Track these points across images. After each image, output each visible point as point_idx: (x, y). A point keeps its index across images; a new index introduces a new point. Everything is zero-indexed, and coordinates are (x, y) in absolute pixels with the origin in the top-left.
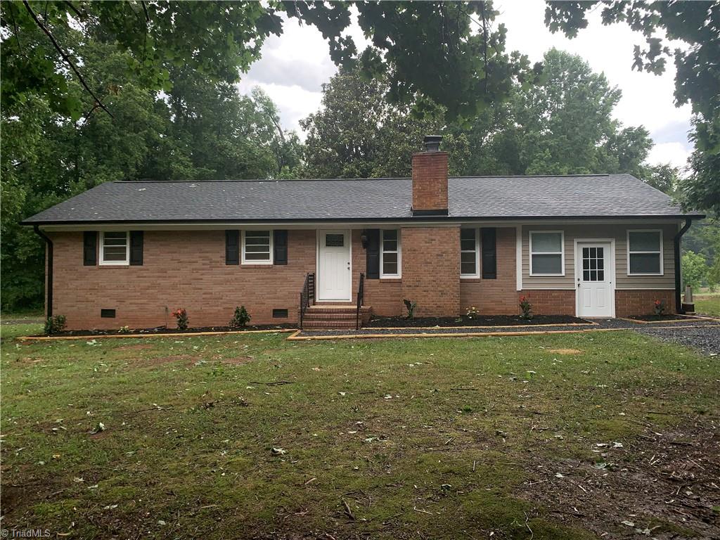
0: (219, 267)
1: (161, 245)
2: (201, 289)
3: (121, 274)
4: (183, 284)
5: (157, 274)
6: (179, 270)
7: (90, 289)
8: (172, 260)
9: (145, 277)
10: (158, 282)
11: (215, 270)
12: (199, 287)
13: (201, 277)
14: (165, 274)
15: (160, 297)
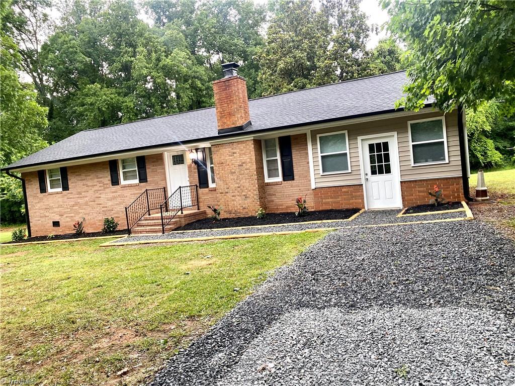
0: (108, 188)
1: (77, 175)
2: (101, 204)
3: (59, 198)
4: (91, 202)
5: (77, 196)
6: (88, 192)
7: (46, 209)
8: (84, 185)
9: (71, 198)
10: (79, 201)
11: (107, 190)
12: (100, 203)
13: (99, 196)
14: (81, 196)
15: (81, 211)
